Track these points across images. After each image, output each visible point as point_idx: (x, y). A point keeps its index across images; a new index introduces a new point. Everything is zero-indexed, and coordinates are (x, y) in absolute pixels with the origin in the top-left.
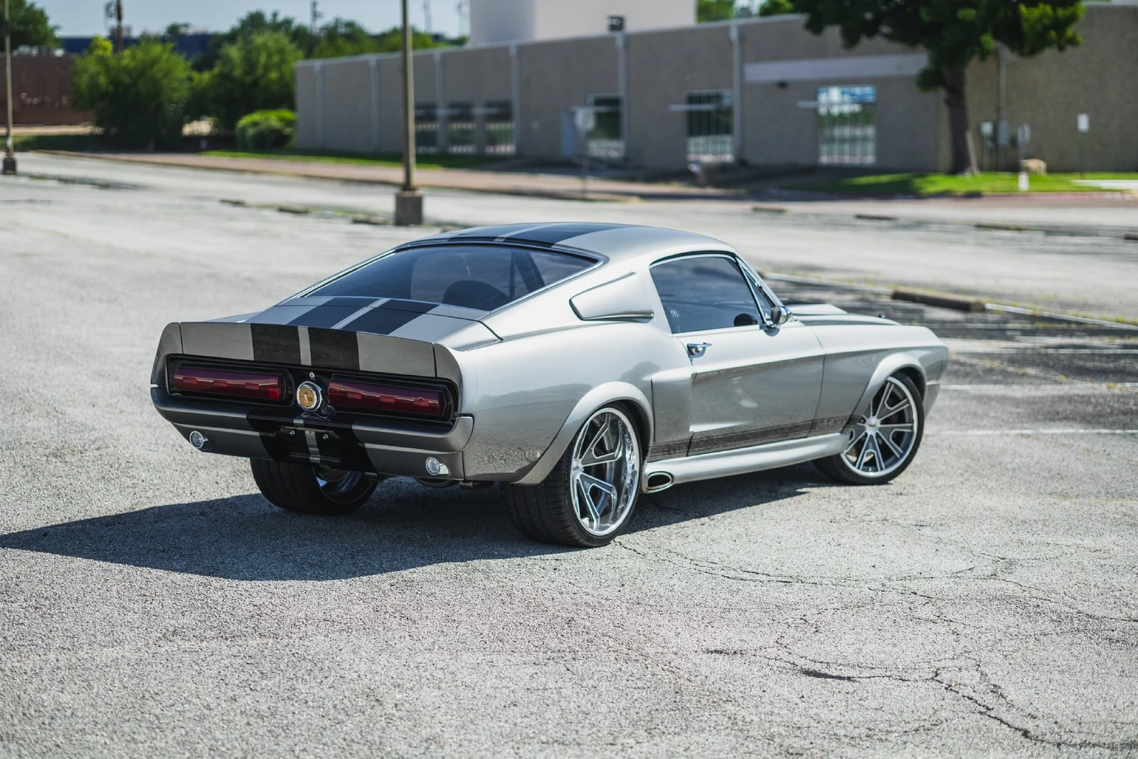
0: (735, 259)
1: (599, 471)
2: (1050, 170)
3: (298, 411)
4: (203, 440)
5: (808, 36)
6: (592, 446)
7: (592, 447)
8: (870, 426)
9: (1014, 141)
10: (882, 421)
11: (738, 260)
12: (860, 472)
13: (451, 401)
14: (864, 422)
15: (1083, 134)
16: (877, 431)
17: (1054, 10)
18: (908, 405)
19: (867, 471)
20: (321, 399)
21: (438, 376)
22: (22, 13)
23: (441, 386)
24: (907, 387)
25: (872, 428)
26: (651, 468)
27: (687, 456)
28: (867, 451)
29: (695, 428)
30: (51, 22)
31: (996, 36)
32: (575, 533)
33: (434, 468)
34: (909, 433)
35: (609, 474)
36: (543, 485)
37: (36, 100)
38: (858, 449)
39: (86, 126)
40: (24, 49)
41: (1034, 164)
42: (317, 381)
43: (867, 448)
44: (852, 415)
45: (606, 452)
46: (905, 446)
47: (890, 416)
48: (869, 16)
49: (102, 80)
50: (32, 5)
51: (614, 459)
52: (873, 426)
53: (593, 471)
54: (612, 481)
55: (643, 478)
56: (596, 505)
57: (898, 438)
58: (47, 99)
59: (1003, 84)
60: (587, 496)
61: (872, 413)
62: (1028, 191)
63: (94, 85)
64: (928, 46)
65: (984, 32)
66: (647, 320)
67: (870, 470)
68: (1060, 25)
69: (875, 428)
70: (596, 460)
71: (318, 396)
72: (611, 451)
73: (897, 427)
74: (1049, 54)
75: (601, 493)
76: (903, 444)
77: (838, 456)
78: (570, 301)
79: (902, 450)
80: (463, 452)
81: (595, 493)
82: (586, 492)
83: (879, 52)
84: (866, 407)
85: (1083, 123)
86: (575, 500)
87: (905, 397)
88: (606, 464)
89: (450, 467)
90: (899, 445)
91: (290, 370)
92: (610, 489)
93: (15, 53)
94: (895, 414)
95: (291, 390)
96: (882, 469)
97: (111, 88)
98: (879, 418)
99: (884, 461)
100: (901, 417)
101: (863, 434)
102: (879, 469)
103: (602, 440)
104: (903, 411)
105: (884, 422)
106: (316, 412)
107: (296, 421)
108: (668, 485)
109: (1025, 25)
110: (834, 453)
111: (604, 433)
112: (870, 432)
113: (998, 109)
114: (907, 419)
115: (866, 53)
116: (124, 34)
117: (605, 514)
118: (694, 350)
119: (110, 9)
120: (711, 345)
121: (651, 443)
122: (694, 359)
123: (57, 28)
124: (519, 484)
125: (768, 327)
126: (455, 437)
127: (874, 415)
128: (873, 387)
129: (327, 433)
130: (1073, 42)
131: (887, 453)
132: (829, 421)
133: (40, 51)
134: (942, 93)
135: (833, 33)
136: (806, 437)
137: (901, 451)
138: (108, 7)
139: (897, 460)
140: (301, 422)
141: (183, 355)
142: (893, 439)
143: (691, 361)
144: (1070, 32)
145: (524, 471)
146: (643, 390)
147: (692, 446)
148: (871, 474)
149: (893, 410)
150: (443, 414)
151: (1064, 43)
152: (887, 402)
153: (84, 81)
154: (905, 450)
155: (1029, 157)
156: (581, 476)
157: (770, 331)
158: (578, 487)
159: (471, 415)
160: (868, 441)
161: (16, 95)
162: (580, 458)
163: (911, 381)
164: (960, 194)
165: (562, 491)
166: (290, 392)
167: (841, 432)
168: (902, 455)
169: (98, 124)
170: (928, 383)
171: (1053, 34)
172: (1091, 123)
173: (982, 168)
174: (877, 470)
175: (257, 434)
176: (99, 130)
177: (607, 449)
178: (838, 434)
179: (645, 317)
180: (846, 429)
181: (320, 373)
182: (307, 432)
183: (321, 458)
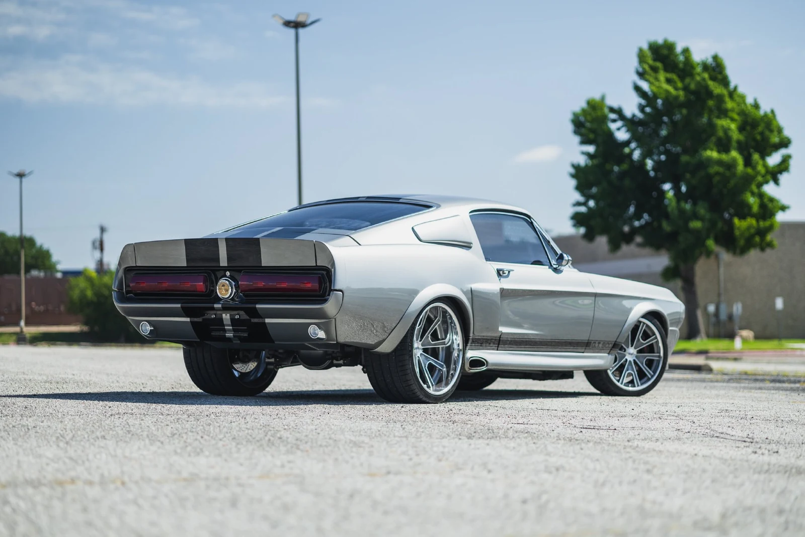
0: (531, 220)
1: (434, 353)
2: (757, 337)
3: (218, 299)
4: (150, 329)
5: (584, 244)
6: (429, 333)
7: (428, 335)
8: (629, 354)
9: (730, 317)
10: (638, 351)
11: (532, 220)
12: (622, 387)
13: (328, 284)
14: (625, 351)
15: (779, 311)
16: (635, 358)
17: (758, 221)
18: (656, 340)
19: (628, 386)
20: (234, 290)
21: (318, 265)
22: (34, 251)
23: (320, 272)
24: (657, 328)
25: (630, 356)
26: (471, 354)
27: (497, 350)
28: (628, 372)
29: (504, 329)
30: (55, 258)
31: (717, 241)
32: (417, 390)
33: (315, 333)
34: (657, 360)
35: (442, 354)
36: (394, 353)
37: (42, 308)
38: (620, 370)
39: (76, 325)
40: (35, 273)
41: (746, 333)
42: (231, 277)
43: (627, 370)
44: (616, 341)
45: (438, 339)
46: (654, 370)
47: (644, 348)
48: (626, 229)
49: (89, 293)
50: (41, 246)
51: (445, 345)
52: (631, 354)
53: (430, 352)
54: (443, 360)
55: (466, 361)
56: (432, 377)
57: (650, 363)
58: (50, 308)
59: (722, 277)
60: (426, 369)
61: (630, 345)
62: (741, 349)
63: (83, 296)
64: (668, 250)
65: (708, 237)
66: (468, 248)
67: (630, 386)
68: (762, 233)
69: (633, 355)
70: (432, 344)
71: (232, 288)
72: (443, 339)
73: (649, 356)
74: (754, 253)
75: (436, 369)
76: (653, 368)
77: (605, 371)
78: (413, 228)
79: (653, 372)
80: (335, 319)
81: (431, 368)
82: (425, 367)
83: (634, 256)
84: (626, 337)
85: (779, 303)
86: (417, 370)
87: (654, 334)
88: (439, 348)
89: (327, 332)
90: (650, 369)
91: (211, 270)
92: (442, 366)
93: (28, 276)
94: (647, 346)
95: (213, 287)
96: (638, 386)
97: (95, 299)
98: (635, 348)
99: (640, 380)
100: (651, 349)
101: (624, 359)
102: (636, 385)
103: (436, 331)
104: (652, 344)
105: (640, 352)
106: (231, 299)
107: (216, 306)
108: (484, 368)
109: (737, 233)
110: (603, 368)
111: (437, 325)
112: (629, 358)
113: (719, 295)
114: (656, 350)
115: (625, 257)
116: (105, 267)
117: (439, 382)
118: (501, 272)
119: (95, 244)
120: (513, 270)
121: (471, 335)
122: (501, 279)
123: (58, 262)
124: (375, 352)
125: (554, 268)
126: (330, 307)
127: (632, 346)
128: (629, 325)
129: (238, 314)
130: (770, 245)
131: (642, 375)
132: (599, 343)
133: (46, 275)
134: (679, 283)
135: (602, 241)
136: (583, 353)
137: (652, 374)
138: (94, 243)
139: (649, 379)
140: (220, 306)
141: (136, 266)
142: (646, 364)
143: (500, 280)
144: (769, 238)
145: (380, 343)
146: (465, 293)
147: (500, 343)
148: (630, 389)
149: (645, 343)
150: (321, 292)
151: (764, 246)
152: (641, 337)
153: (76, 294)
154: (655, 373)
155: (742, 328)
156: (421, 354)
157: (556, 270)
158: (419, 361)
159: (341, 291)
160: (628, 365)
161: (28, 304)
162: (420, 341)
163: (658, 323)
164: (694, 351)
165: (407, 357)
166: (212, 288)
167: (609, 354)
168: (652, 376)
169: (86, 324)
170: (670, 328)
171: (757, 239)
172: (785, 303)
173: (709, 336)
174: (635, 386)
175: (188, 319)
176: (85, 328)
177: (440, 337)
178: (607, 355)
179: (467, 246)
180: (612, 351)
181: (233, 270)
182: (224, 315)
183: (233, 334)
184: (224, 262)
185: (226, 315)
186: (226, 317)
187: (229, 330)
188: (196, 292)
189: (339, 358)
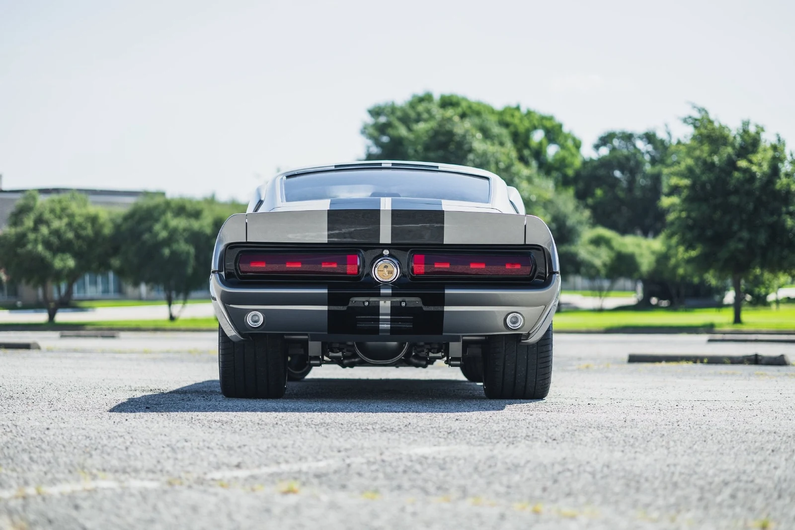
3: (372, 283)
4: (263, 319)
13: (537, 263)
20: (399, 273)
21: (527, 243)
23: (529, 251)
33: (515, 322)
42: (392, 257)
71: (397, 269)
80: (545, 306)
91: (363, 248)
95: (369, 268)
106: (392, 284)
107: (383, 291)
140: (389, 291)
150: (531, 275)
175: (326, 308)
181: (393, 248)
182: (382, 303)
183: (391, 324)
184: (385, 236)
185: (385, 302)
186: (385, 305)
187: (385, 320)
188: (346, 274)
189: (436, 351)
